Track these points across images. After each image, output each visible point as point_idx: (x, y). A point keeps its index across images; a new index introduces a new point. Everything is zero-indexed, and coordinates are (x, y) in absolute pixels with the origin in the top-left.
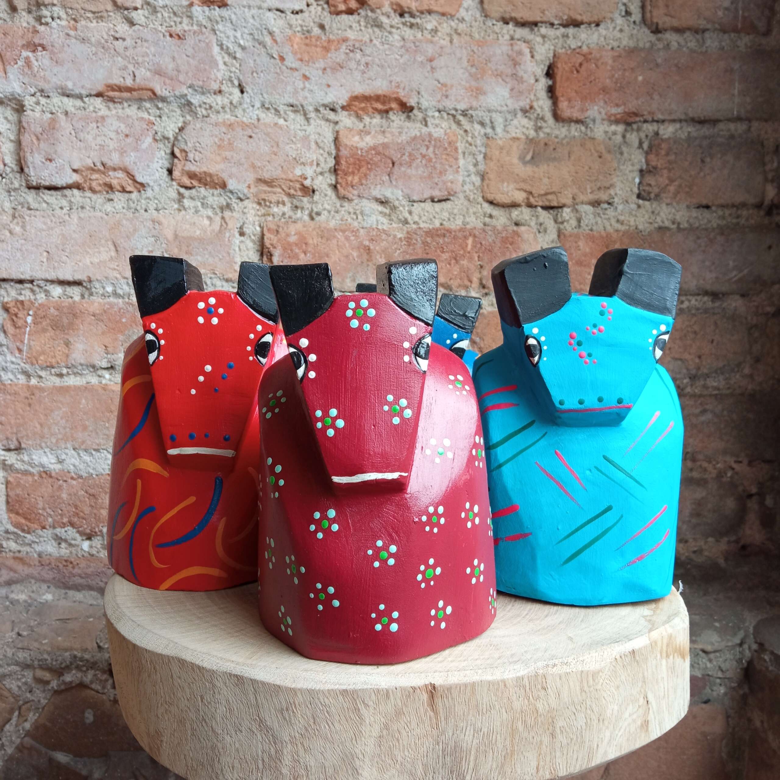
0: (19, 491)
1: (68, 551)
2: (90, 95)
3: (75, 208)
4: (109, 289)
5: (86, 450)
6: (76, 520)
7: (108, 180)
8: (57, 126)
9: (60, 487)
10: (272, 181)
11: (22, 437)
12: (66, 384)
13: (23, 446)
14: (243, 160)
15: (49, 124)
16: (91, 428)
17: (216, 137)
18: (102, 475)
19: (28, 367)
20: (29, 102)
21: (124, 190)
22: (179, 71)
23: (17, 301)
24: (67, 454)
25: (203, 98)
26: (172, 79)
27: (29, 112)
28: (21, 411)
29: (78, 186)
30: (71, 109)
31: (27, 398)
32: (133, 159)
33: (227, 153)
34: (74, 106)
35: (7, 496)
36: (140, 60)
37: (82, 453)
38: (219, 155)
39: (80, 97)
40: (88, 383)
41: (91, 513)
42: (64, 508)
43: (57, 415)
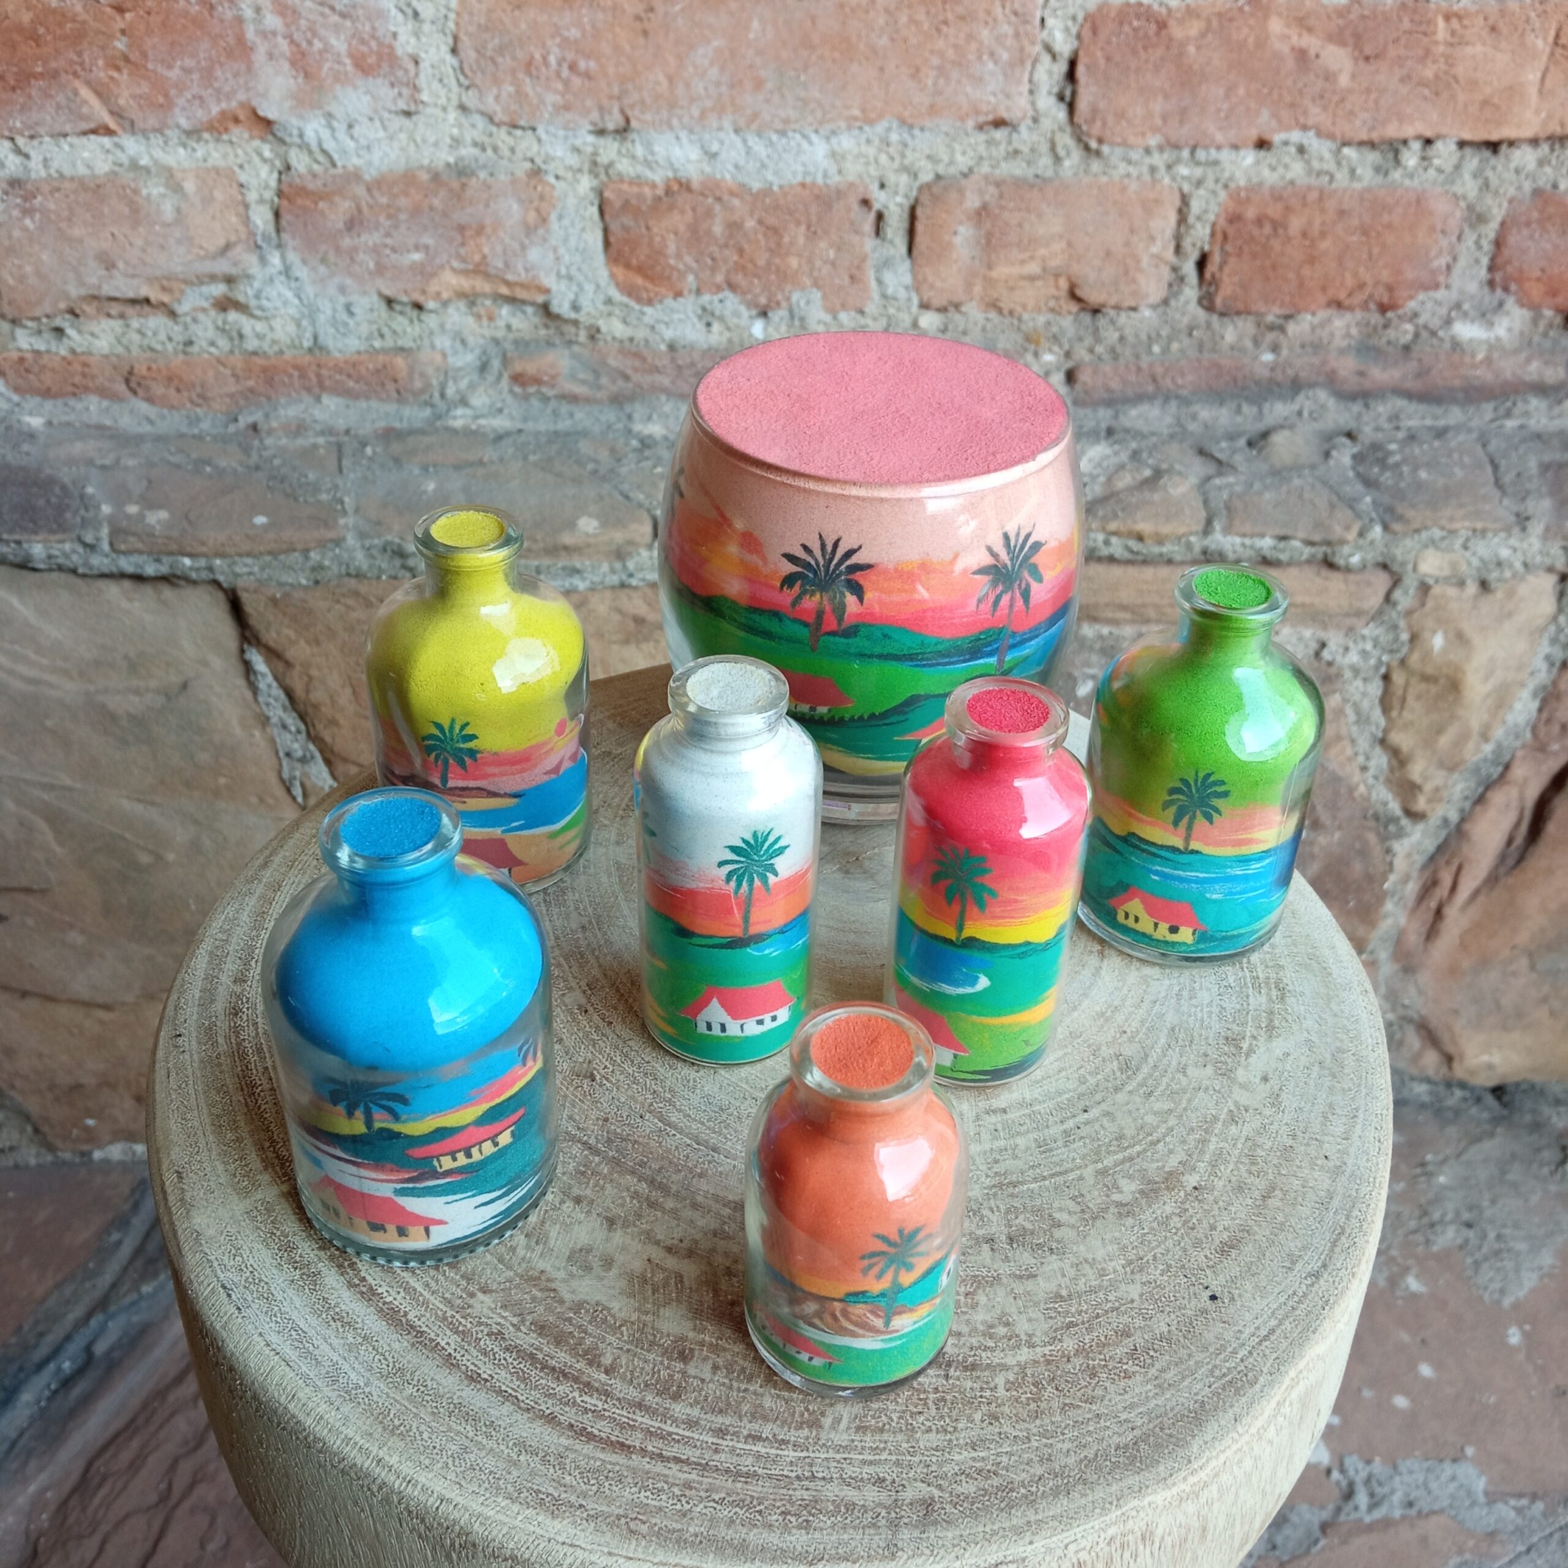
0: (628, 220)
1: (724, 339)
5: (759, 134)
6: (739, 278)
9: (709, 213)
11: (632, 107)
13: (634, 124)
16: (769, 85)
18: (791, 186)
24: (722, 143)
28: (627, 48)
31: (638, 18)
35: (606, 231)
37: (753, 140)
41: (769, 263)
42: (717, 255)
43: (702, 55)
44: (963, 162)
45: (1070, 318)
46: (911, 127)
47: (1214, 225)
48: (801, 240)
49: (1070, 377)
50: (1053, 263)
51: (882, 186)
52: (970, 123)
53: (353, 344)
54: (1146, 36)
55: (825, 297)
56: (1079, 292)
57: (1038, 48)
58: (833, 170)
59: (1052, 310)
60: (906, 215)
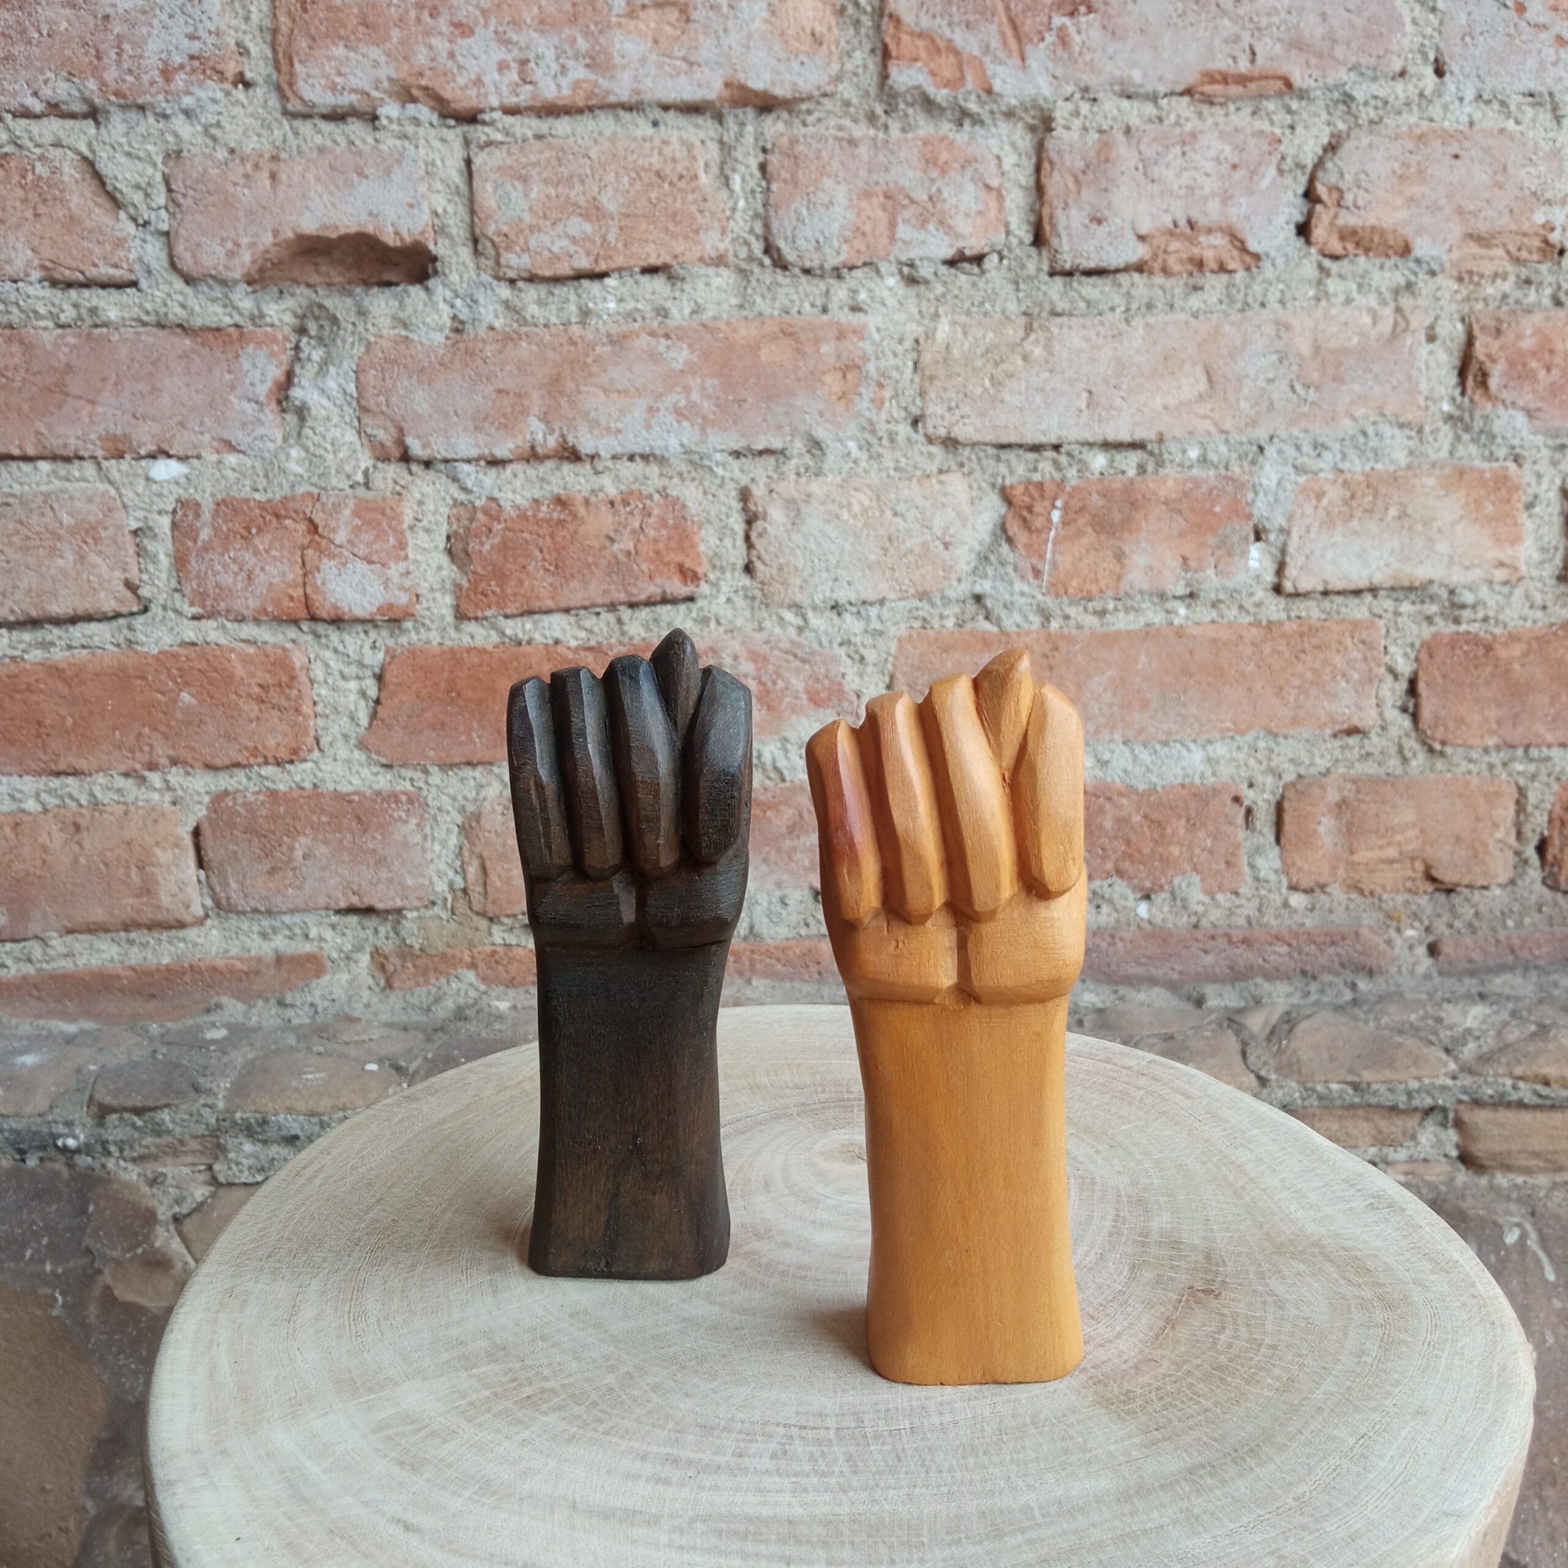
1: (1112, 920)
2: (1172, 94)
3: (1134, 306)
4: (1194, 454)
5: (1145, 745)
6: (1127, 865)
7: (1196, 251)
8: (1113, 155)
9: (1101, 811)
10: (1493, 237)
12: (1111, 628)
14: (1443, 201)
15: (1099, 153)
16: (1154, 705)
17: (1396, 159)
18: (1173, 786)
19: (1050, 602)
20: (1062, 111)
21: (1222, 268)
22: (1334, 41)
23: (1029, 483)
24: (1113, 752)
25: (1376, 89)
26: (1321, 56)
27: (1059, 131)
29: (1140, 268)
30: (1135, 121)
31: (1045, 656)
32: (1243, 209)
33: (1415, 190)
34: (1141, 116)
36: (1264, 22)
37: (1139, 750)
38: (1400, 193)
39: (1154, 98)
40: (1148, 625)
41: (1153, 852)
42: (1107, 846)
43: (1098, 683)
44: (1321, 764)
45: (1426, 898)
46: (1276, 735)
47: (1550, 813)
48: (1182, 832)
49: (1433, 950)
50: (1408, 848)
51: (1251, 785)
52: (1328, 731)
53: (783, 932)
54: (1476, 657)
55: (1203, 880)
56: (1434, 873)
57: (1382, 670)
58: (1208, 772)
59: (1409, 891)
60: (1272, 809)
